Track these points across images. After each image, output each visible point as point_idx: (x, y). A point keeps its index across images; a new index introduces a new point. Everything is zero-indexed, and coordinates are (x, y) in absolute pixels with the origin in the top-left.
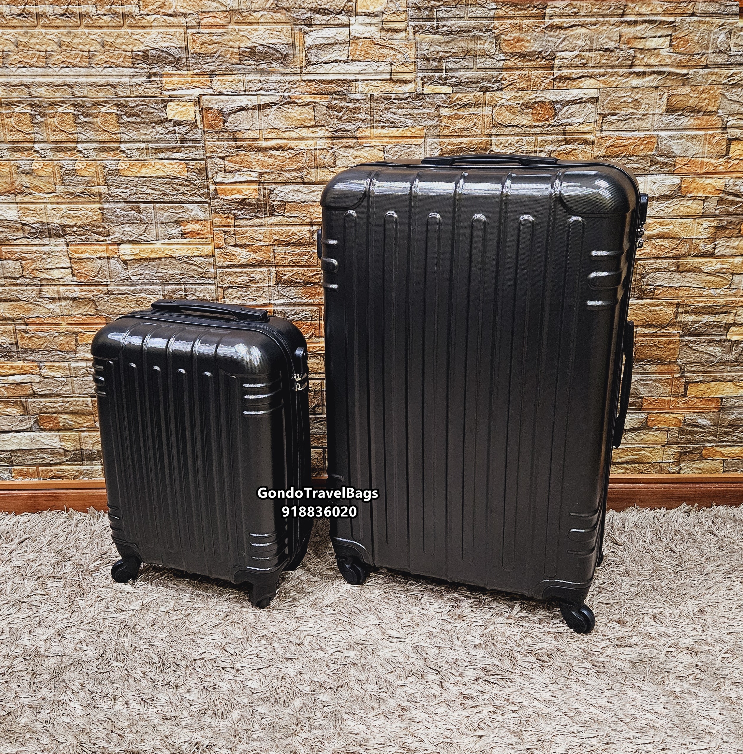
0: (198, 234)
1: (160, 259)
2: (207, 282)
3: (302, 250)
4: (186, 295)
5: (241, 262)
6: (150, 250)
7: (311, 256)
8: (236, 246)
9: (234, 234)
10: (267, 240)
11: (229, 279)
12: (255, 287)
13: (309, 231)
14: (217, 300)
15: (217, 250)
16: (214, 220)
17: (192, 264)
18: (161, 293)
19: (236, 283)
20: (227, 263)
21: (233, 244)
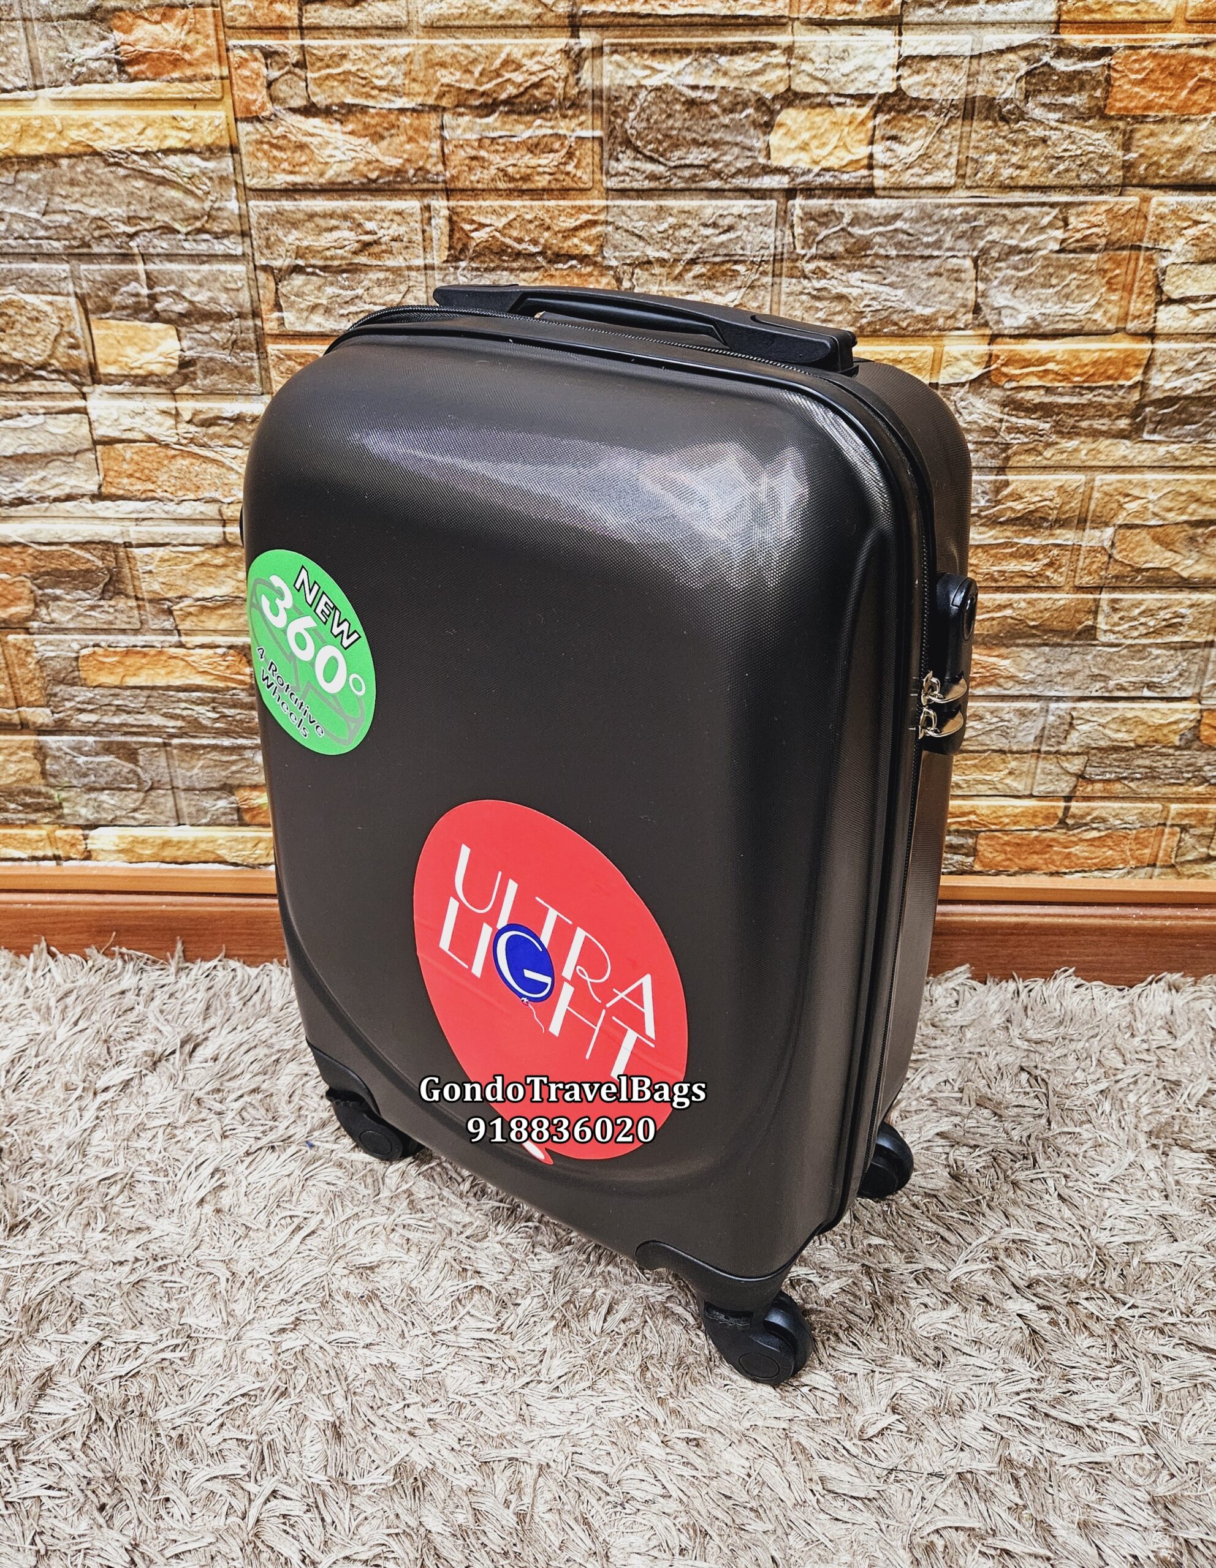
0: (176, 62)
1: (52, 159)
2: (219, 248)
3: (538, 128)
4: (153, 298)
5: (330, 174)
6: (15, 126)
7: (570, 155)
8: (309, 110)
9: (301, 65)
10: (416, 87)
11: (292, 238)
12: (379, 268)
13: (566, 52)
14: (256, 314)
15: (244, 128)
16: (227, 6)
17: (163, 181)
18: (71, 288)
19: (315, 253)
20: (281, 180)
21: (298, 102)
